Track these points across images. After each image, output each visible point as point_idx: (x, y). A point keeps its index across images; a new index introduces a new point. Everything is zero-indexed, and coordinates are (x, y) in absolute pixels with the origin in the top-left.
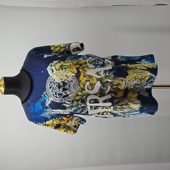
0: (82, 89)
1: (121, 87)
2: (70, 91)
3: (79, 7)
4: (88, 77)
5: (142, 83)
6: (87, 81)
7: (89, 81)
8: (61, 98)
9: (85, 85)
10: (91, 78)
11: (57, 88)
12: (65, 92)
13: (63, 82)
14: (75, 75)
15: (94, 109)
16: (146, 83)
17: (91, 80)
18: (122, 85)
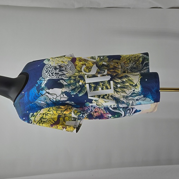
0: (79, 71)
1: (118, 70)
2: (66, 72)
3: (75, 7)
4: (83, 61)
5: (138, 66)
6: (83, 65)
7: (85, 65)
8: (57, 76)
9: (81, 68)
10: (87, 62)
11: (53, 70)
12: (62, 72)
13: (59, 66)
14: (70, 60)
15: (94, 90)
16: (142, 66)
17: (87, 64)
18: (119, 68)
